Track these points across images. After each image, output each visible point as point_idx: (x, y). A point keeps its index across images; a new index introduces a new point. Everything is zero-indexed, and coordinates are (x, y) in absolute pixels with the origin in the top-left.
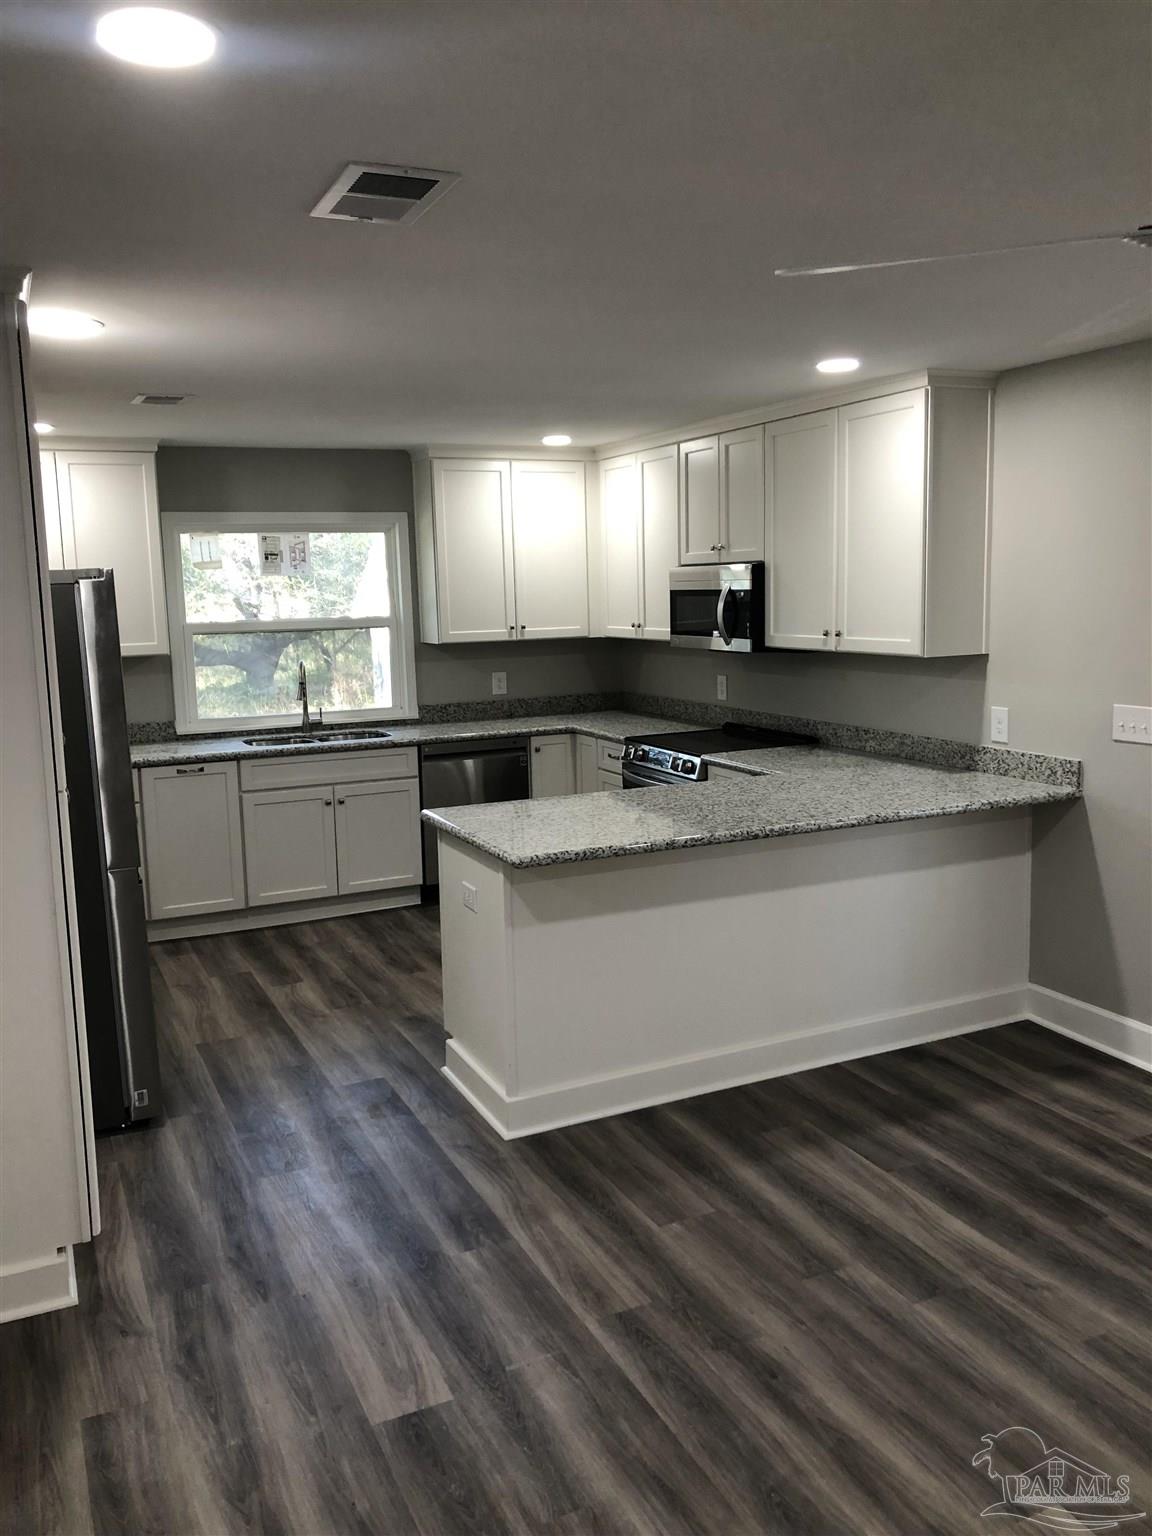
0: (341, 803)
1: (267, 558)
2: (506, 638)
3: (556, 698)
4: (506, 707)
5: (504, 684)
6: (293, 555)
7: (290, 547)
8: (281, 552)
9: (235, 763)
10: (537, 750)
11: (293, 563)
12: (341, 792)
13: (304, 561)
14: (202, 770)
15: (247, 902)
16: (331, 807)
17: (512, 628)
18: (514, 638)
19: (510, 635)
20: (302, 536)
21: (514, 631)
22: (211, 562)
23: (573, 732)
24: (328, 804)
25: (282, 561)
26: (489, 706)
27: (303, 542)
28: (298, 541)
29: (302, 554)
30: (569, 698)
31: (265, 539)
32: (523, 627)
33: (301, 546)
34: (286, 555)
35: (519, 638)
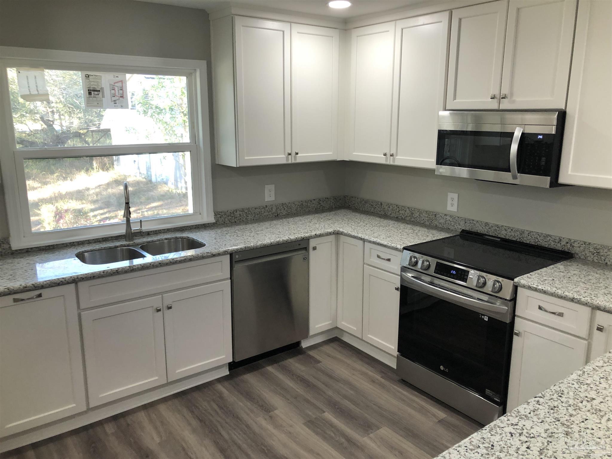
0: (169, 308)
1: (90, 93)
2: (284, 162)
3: (306, 202)
4: (274, 210)
5: (273, 193)
6: (113, 92)
7: (110, 85)
8: (102, 88)
9: (73, 286)
10: (315, 248)
11: (114, 99)
12: (169, 299)
13: (122, 97)
14: (40, 296)
15: (88, 404)
16: (160, 313)
17: (290, 154)
18: (290, 162)
19: (287, 159)
20: (120, 76)
21: (290, 156)
22: (38, 95)
23: (337, 234)
24: (159, 310)
25: (103, 96)
26: (263, 210)
27: (122, 81)
28: (117, 79)
29: (121, 92)
30: (313, 202)
31: (88, 76)
32: (297, 154)
33: (119, 84)
34: (107, 92)
35: (293, 162)
